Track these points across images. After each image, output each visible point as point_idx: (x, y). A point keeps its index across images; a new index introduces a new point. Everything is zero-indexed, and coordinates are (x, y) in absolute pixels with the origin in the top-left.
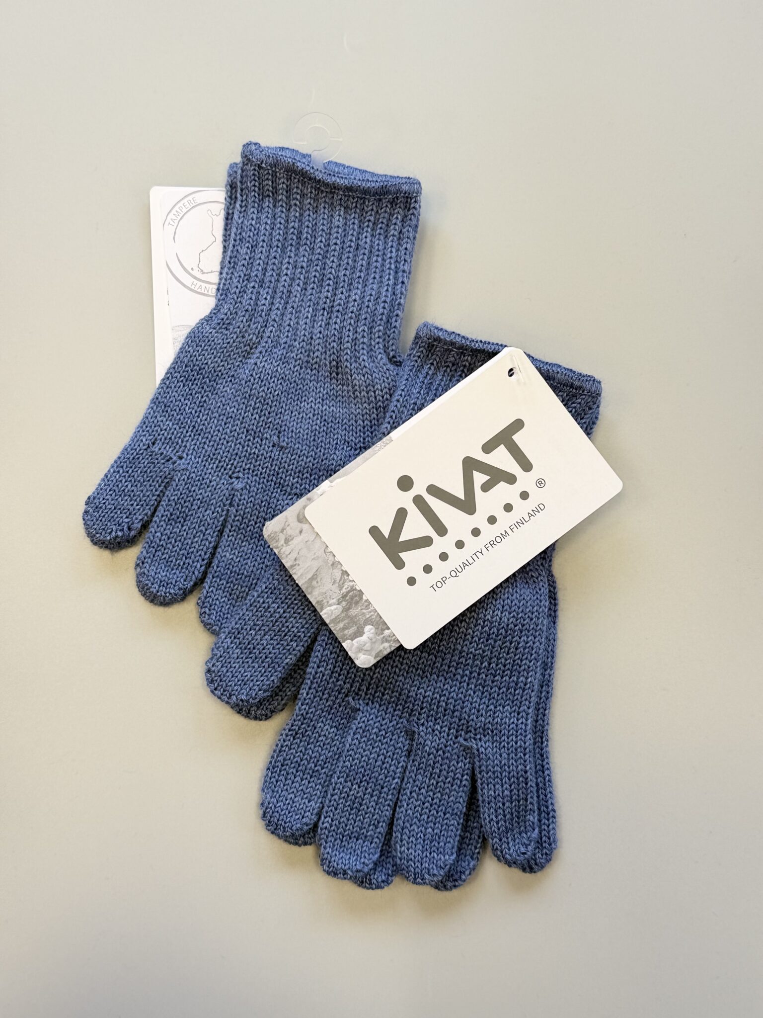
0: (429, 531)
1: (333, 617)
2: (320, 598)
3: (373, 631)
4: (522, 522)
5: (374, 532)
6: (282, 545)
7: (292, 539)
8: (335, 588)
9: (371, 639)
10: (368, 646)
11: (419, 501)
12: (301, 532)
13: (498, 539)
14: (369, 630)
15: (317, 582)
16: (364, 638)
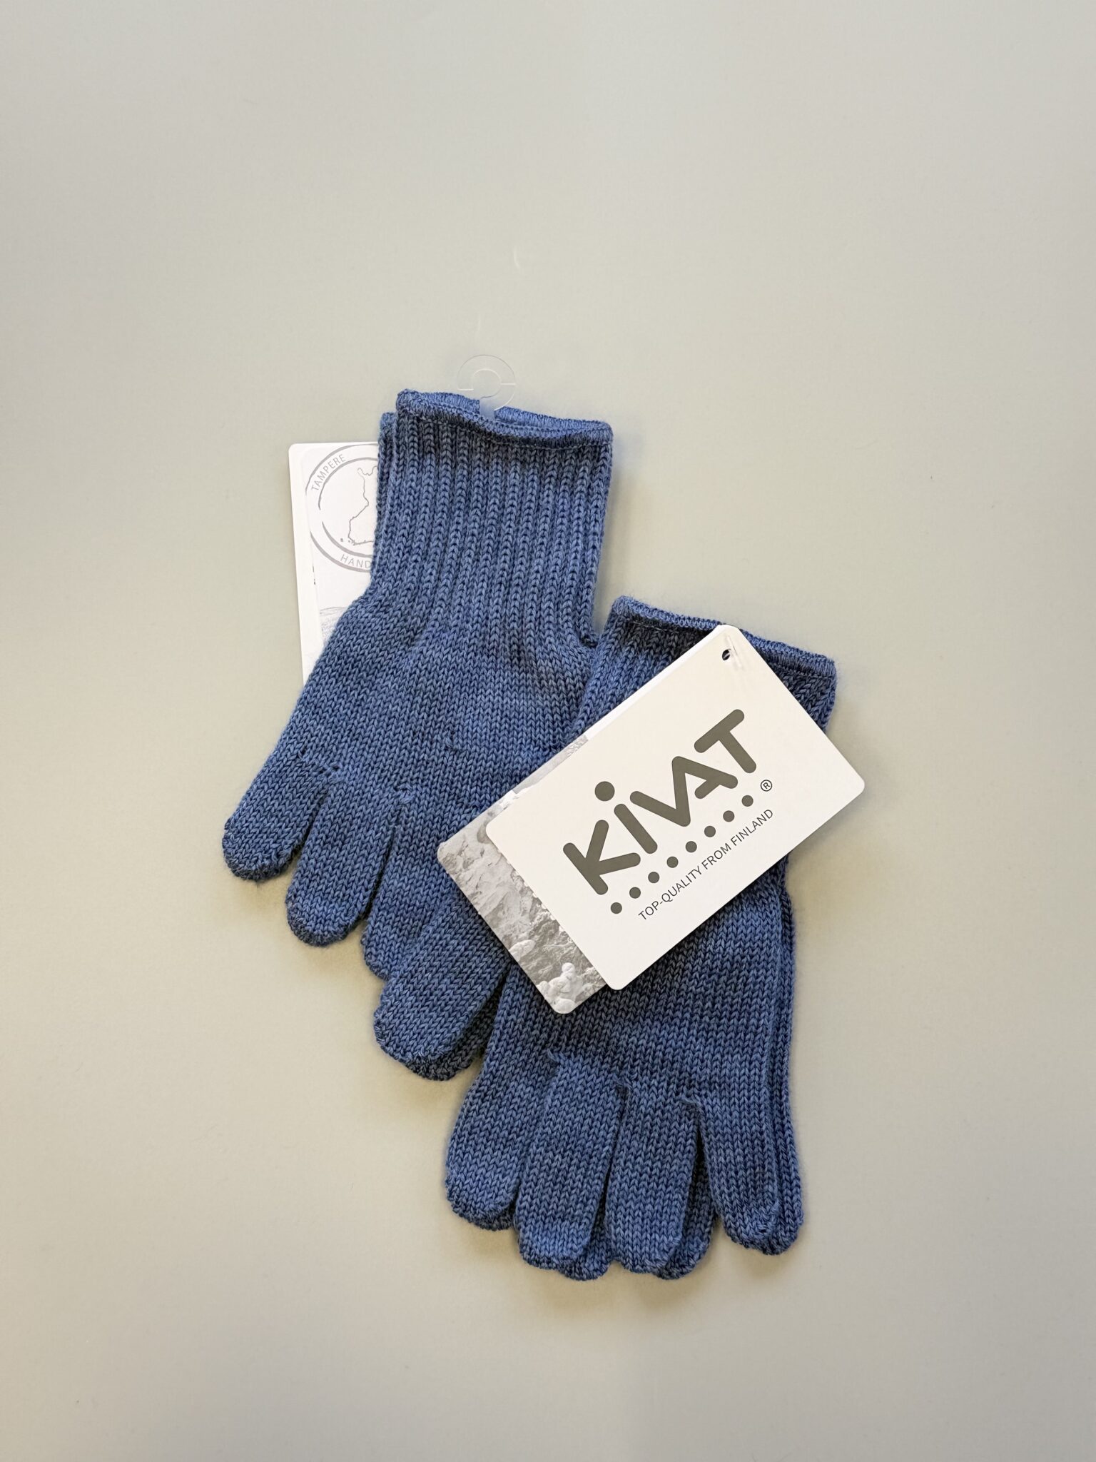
0: (634, 847)
1: (525, 954)
2: (507, 933)
3: (572, 969)
4: (745, 833)
5: (570, 850)
6: (461, 870)
7: (472, 863)
8: (525, 919)
9: (570, 979)
10: (566, 989)
11: (621, 811)
12: (482, 853)
13: (718, 855)
14: (567, 968)
15: (504, 913)
16: (562, 978)
